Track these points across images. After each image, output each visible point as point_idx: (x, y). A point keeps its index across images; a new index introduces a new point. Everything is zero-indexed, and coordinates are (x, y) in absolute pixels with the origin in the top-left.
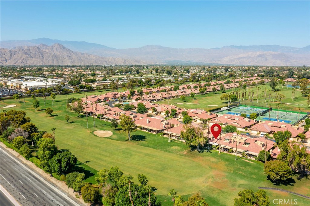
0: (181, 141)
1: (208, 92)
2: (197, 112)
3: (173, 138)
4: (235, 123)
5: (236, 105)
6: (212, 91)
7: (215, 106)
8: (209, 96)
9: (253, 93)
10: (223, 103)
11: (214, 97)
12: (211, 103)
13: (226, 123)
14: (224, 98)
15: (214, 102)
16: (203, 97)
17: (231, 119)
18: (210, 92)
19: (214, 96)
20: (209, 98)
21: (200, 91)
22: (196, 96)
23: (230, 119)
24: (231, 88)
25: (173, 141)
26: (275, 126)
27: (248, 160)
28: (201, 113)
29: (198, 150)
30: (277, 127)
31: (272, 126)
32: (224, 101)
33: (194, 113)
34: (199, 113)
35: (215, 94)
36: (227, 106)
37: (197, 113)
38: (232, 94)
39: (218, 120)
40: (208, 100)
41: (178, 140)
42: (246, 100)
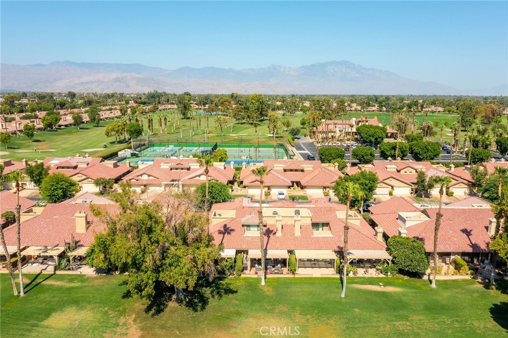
0: (77, 272)
1: (62, 127)
2: (74, 165)
3: (33, 268)
4: (199, 176)
5: (144, 145)
6: (70, 124)
7: (101, 151)
8: (69, 133)
9: (165, 119)
10: (113, 143)
11: (81, 135)
12: (83, 145)
13: (173, 181)
14: (113, 133)
15: (89, 144)
16: (55, 137)
17: (182, 169)
18: (66, 126)
19: (79, 133)
20: (71, 136)
21: (45, 122)
22: (37, 135)
23: (177, 169)
24: (106, 118)
25: (34, 284)
26: (291, 170)
27: (370, 284)
28: (85, 166)
29: (180, 301)
30: (296, 170)
31: (285, 171)
32: (113, 139)
33: (63, 168)
34: (79, 166)
35: (80, 128)
36: (130, 148)
37: (75, 167)
38: (128, 122)
39: (149, 176)
40: (72, 142)
41: (58, 272)
42: (154, 134)
